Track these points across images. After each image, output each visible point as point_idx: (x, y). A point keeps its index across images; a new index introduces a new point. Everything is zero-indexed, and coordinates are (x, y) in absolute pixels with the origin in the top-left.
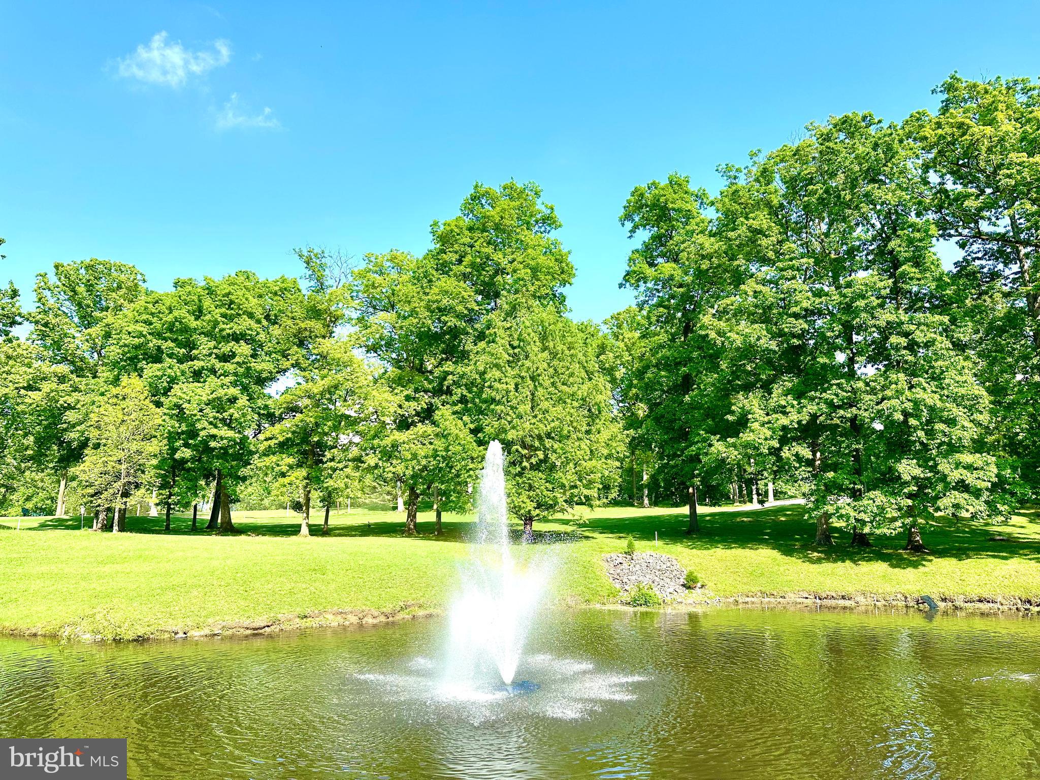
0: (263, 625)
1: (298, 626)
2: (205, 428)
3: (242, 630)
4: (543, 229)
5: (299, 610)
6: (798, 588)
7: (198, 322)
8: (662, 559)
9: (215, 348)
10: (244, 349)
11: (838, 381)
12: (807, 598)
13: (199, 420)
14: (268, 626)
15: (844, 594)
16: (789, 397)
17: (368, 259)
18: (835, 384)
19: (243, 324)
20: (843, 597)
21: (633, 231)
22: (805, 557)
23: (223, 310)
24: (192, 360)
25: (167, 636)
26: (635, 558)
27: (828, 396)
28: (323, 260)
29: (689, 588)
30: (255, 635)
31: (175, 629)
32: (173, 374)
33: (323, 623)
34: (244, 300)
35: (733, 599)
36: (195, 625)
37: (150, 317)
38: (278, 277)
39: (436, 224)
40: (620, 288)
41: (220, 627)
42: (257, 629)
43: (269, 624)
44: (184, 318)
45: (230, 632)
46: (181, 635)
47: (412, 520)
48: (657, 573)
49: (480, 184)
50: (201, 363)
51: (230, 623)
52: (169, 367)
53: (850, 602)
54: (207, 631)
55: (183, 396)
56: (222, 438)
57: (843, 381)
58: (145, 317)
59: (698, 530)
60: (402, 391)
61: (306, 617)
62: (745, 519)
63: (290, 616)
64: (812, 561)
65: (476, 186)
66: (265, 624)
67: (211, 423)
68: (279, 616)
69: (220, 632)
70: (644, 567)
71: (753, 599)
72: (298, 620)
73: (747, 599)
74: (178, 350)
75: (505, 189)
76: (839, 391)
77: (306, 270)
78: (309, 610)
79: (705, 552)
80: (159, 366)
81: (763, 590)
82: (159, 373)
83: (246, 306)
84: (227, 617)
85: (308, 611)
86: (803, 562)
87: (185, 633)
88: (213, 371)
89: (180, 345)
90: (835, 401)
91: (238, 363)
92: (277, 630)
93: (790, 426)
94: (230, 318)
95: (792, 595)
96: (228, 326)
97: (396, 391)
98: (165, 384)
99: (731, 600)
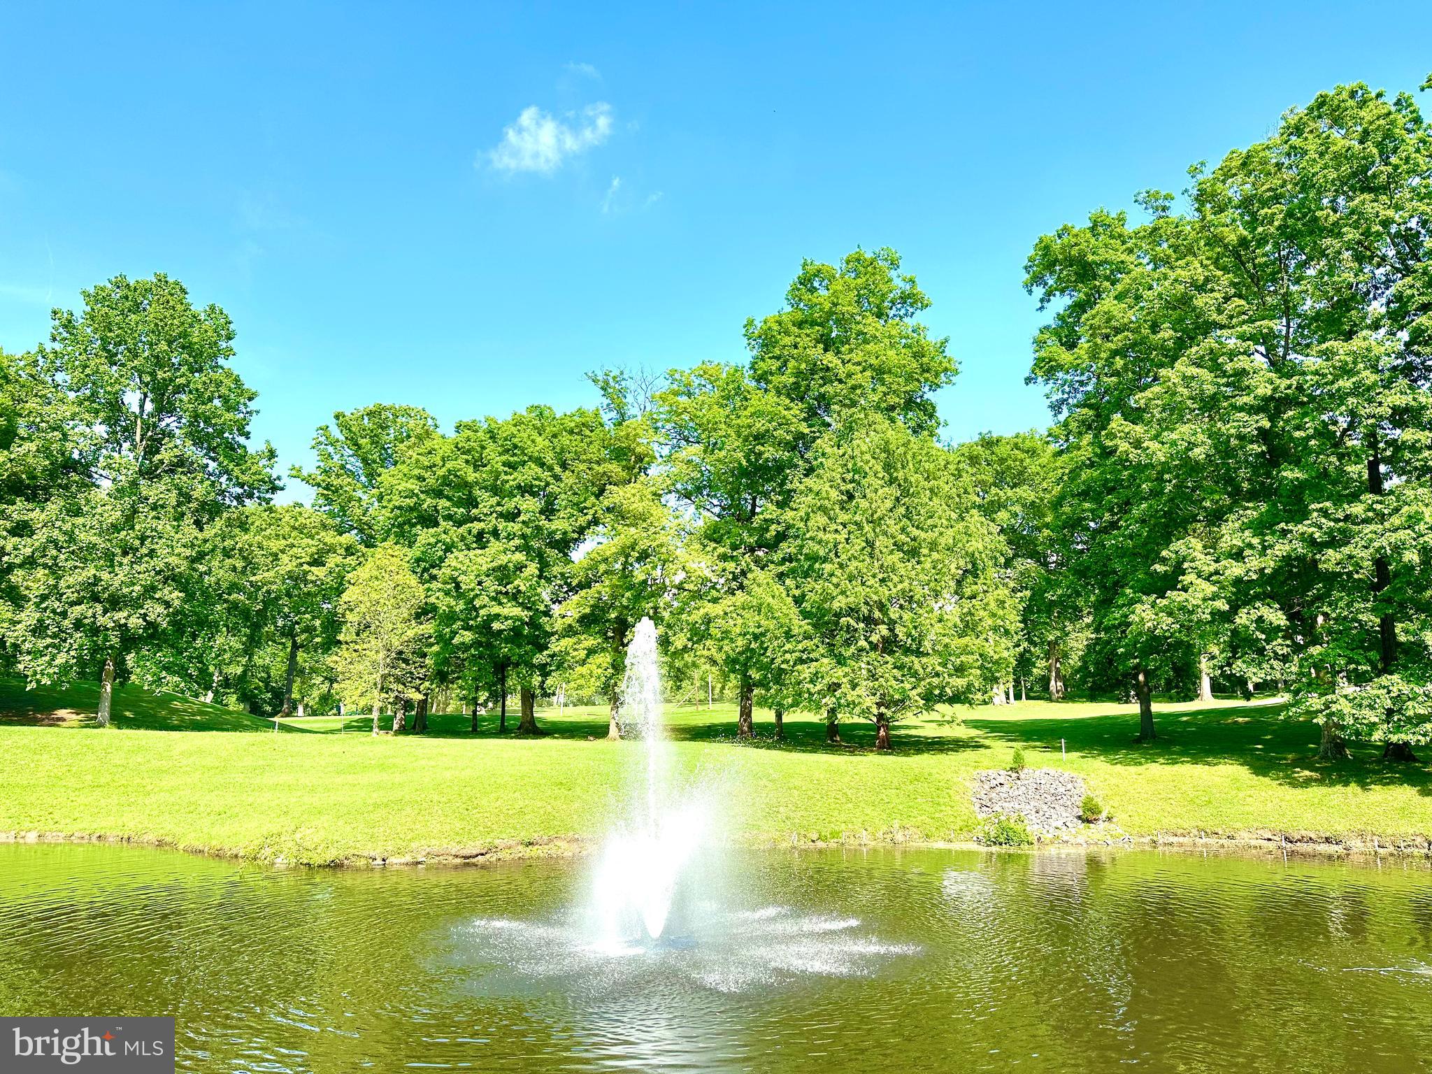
0: (475, 852)
1: (520, 855)
2: (485, 606)
3: (451, 858)
4: (902, 312)
5: (524, 835)
6: (1255, 825)
7: (477, 475)
8: (1061, 779)
9: (499, 504)
10: (530, 505)
11: (1321, 505)
12: (1270, 840)
13: (477, 596)
14: (482, 854)
15: (1328, 834)
16: (1247, 533)
17: (671, 376)
18: (1316, 510)
19: (530, 473)
20: (1328, 840)
21: (1045, 299)
22: (1287, 777)
23: (504, 458)
24: (472, 522)
25: (362, 863)
26: (1022, 776)
27: (1305, 528)
28: (623, 383)
29: (1089, 821)
30: (467, 865)
31: (372, 854)
32: (448, 540)
33: (553, 852)
34: (529, 443)
35: (1149, 838)
36: (395, 850)
37: (423, 473)
38: (574, 410)
39: (750, 323)
40: (1027, 384)
41: (424, 853)
42: (466, 858)
43: (484, 852)
44: (458, 470)
45: (436, 860)
46: (379, 862)
47: (745, 720)
48: (1049, 798)
49: (809, 261)
50: (482, 525)
51: (436, 850)
52: (444, 533)
53: (1336, 848)
54: (408, 858)
55: (459, 566)
56: (506, 618)
57: (1328, 504)
58: (416, 472)
59: (1154, 737)
60: (715, 549)
61: (531, 844)
62: (1240, 719)
63: (511, 842)
64: (1294, 784)
65: (805, 264)
66: (479, 852)
67: (494, 599)
68: (497, 842)
69: (424, 859)
70: (1031, 790)
71: (1181, 839)
72: (520, 848)
73: (1175, 840)
74: (456, 509)
75: (848, 262)
76: (1323, 520)
77: (604, 398)
78: (536, 835)
79: (1133, 769)
80: (432, 531)
81: (1201, 825)
82: (433, 540)
83: (532, 450)
84: (434, 842)
85: (535, 837)
86: (1280, 784)
87: (384, 860)
88: (495, 533)
89: (458, 504)
90: (1316, 535)
91: (524, 522)
92: (494, 859)
93: (1246, 578)
94: (512, 466)
95: (1246, 835)
96: (513, 477)
97: (708, 549)
98: (440, 553)
99: (1147, 840)
